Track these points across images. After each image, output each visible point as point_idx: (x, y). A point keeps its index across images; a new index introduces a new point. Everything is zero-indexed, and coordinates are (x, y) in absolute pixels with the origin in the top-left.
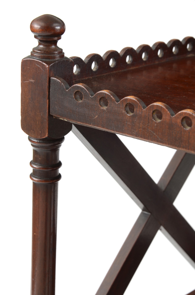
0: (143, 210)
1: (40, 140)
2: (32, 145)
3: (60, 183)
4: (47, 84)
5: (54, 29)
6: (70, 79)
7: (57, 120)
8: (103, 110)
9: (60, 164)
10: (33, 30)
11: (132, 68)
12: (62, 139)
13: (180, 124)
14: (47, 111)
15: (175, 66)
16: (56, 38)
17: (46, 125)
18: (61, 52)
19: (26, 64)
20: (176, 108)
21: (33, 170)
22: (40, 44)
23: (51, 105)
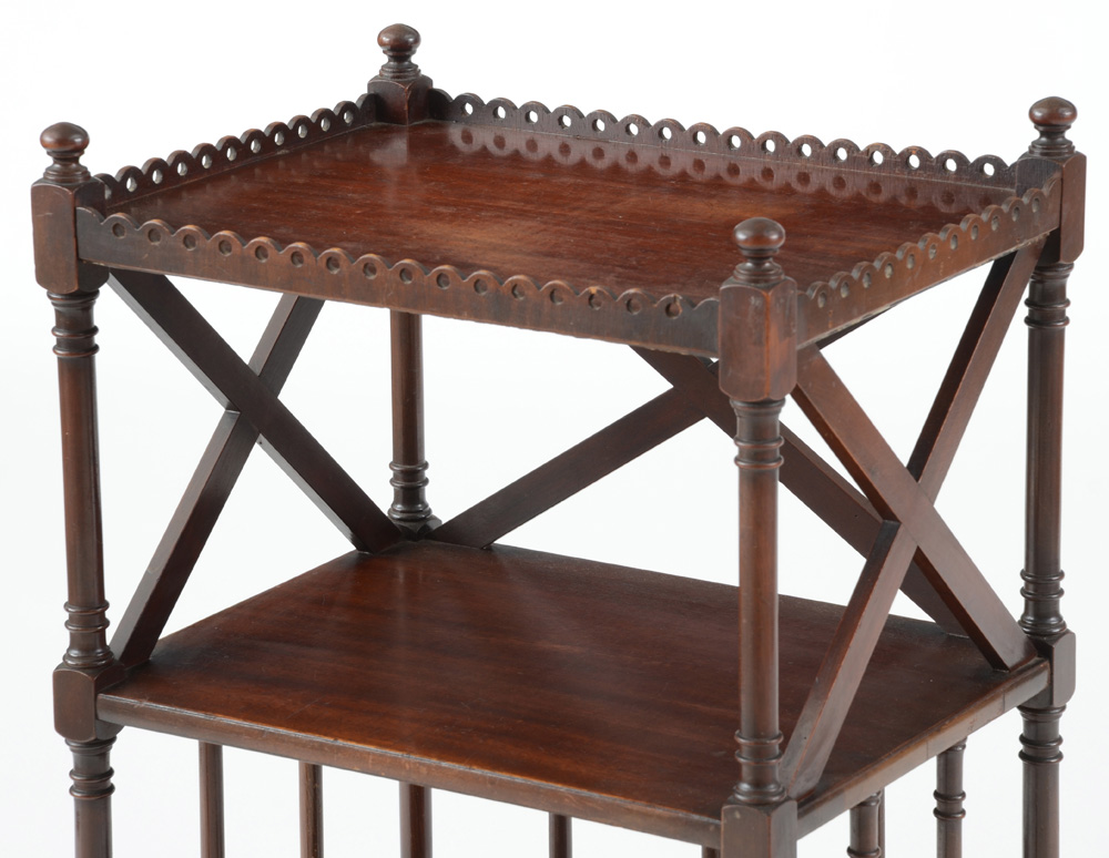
0: (227, 409)
1: (66, 295)
2: (53, 304)
3: (98, 357)
4: (71, 217)
5: (73, 143)
6: (103, 209)
7: (89, 263)
8: (155, 247)
9: (95, 330)
10: (44, 144)
11: (187, 182)
12: (96, 293)
13: (254, 256)
14: (74, 254)
15: (257, 171)
16: (76, 155)
17: (74, 273)
18: (85, 172)
19: (38, 192)
20: (246, 236)
21: (58, 340)
22: (55, 163)
23: (80, 245)
